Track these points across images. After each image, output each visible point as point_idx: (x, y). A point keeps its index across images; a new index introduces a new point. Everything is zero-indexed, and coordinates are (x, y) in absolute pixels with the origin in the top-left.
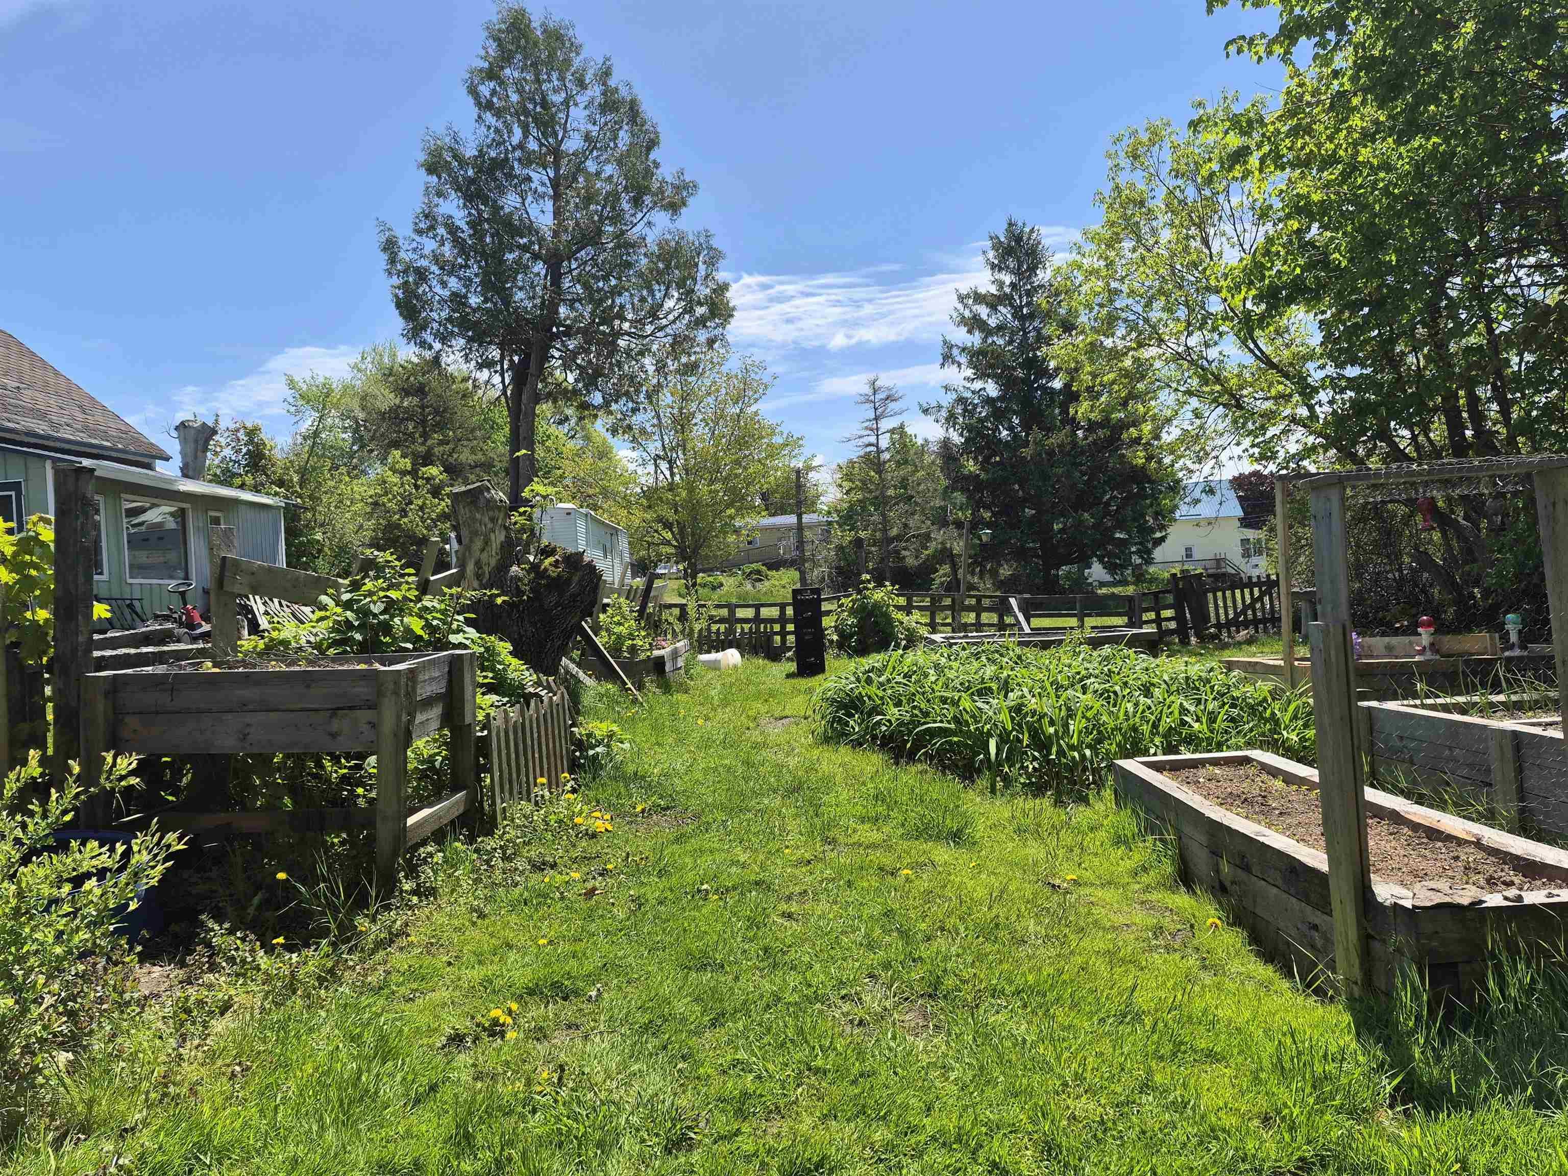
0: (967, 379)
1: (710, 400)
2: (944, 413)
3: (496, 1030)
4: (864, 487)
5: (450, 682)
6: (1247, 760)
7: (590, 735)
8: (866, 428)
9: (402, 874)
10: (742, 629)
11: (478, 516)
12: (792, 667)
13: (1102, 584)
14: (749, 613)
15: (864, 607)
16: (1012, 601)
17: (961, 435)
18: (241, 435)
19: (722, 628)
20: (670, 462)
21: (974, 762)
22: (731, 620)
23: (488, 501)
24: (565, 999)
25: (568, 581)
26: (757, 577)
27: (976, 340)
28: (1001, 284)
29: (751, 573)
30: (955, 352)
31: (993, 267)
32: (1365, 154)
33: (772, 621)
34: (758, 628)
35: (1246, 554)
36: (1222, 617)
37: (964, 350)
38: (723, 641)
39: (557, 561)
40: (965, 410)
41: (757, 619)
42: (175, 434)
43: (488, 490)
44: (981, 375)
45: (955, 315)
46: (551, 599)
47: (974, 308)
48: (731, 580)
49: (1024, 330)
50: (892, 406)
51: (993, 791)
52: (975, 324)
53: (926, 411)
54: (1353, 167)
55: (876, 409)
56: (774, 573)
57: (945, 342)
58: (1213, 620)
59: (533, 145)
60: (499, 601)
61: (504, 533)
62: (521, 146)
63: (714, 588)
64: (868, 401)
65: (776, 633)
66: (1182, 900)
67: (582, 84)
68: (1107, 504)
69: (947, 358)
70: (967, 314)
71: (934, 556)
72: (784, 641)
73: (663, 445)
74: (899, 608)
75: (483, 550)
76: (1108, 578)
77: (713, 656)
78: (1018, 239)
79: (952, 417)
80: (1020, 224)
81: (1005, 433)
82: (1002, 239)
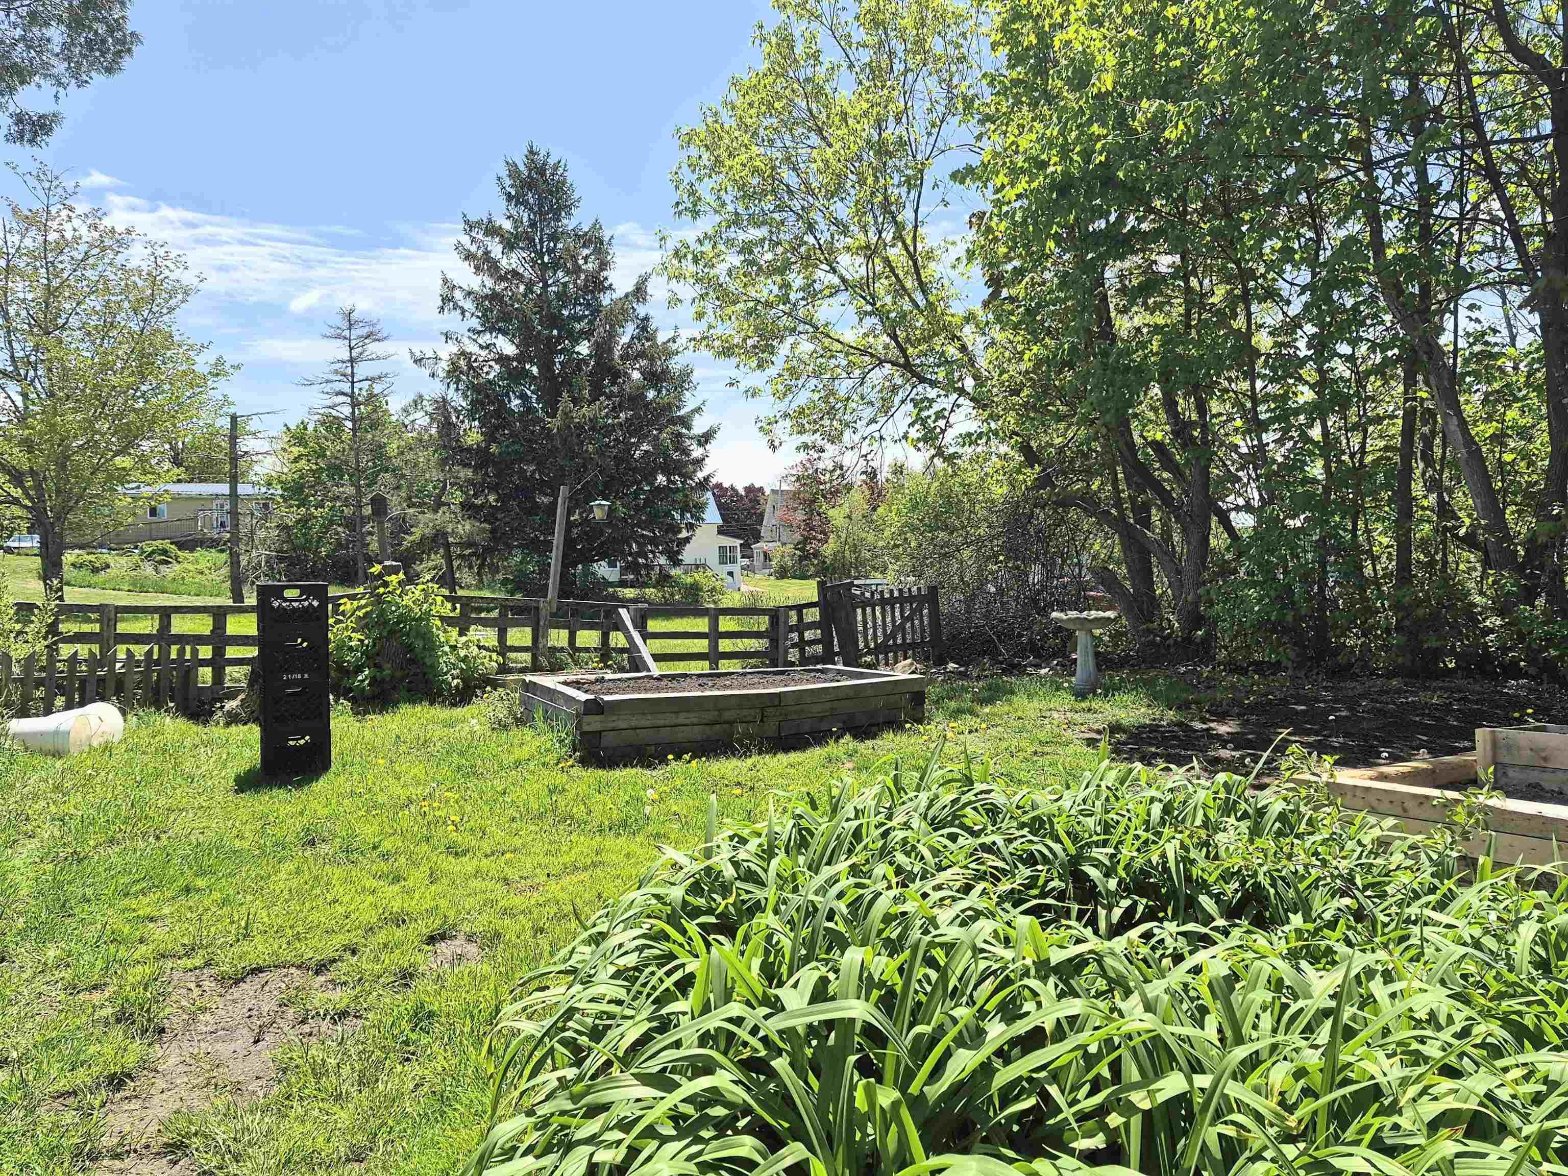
0: (473, 330)
2: (444, 365)
8: (336, 372)
10: (131, 654)
14: (147, 625)
17: (466, 397)
22: (105, 638)
26: (163, 558)
27: (485, 283)
28: (517, 222)
29: (153, 552)
30: (458, 295)
31: (509, 197)
33: (199, 640)
34: (166, 653)
37: (469, 293)
40: (470, 367)
41: (164, 637)
44: (490, 327)
45: (460, 248)
47: (484, 243)
48: (123, 560)
49: (544, 281)
50: (373, 348)
52: (484, 263)
53: (418, 361)
55: (351, 348)
56: (186, 554)
57: (445, 281)
63: (95, 570)
64: (341, 336)
69: (448, 302)
70: (474, 248)
72: (218, 676)
78: (542, 171)
79: (454, 373)
80: (543, 153)
81: (515, 403)
82: (522, 167)
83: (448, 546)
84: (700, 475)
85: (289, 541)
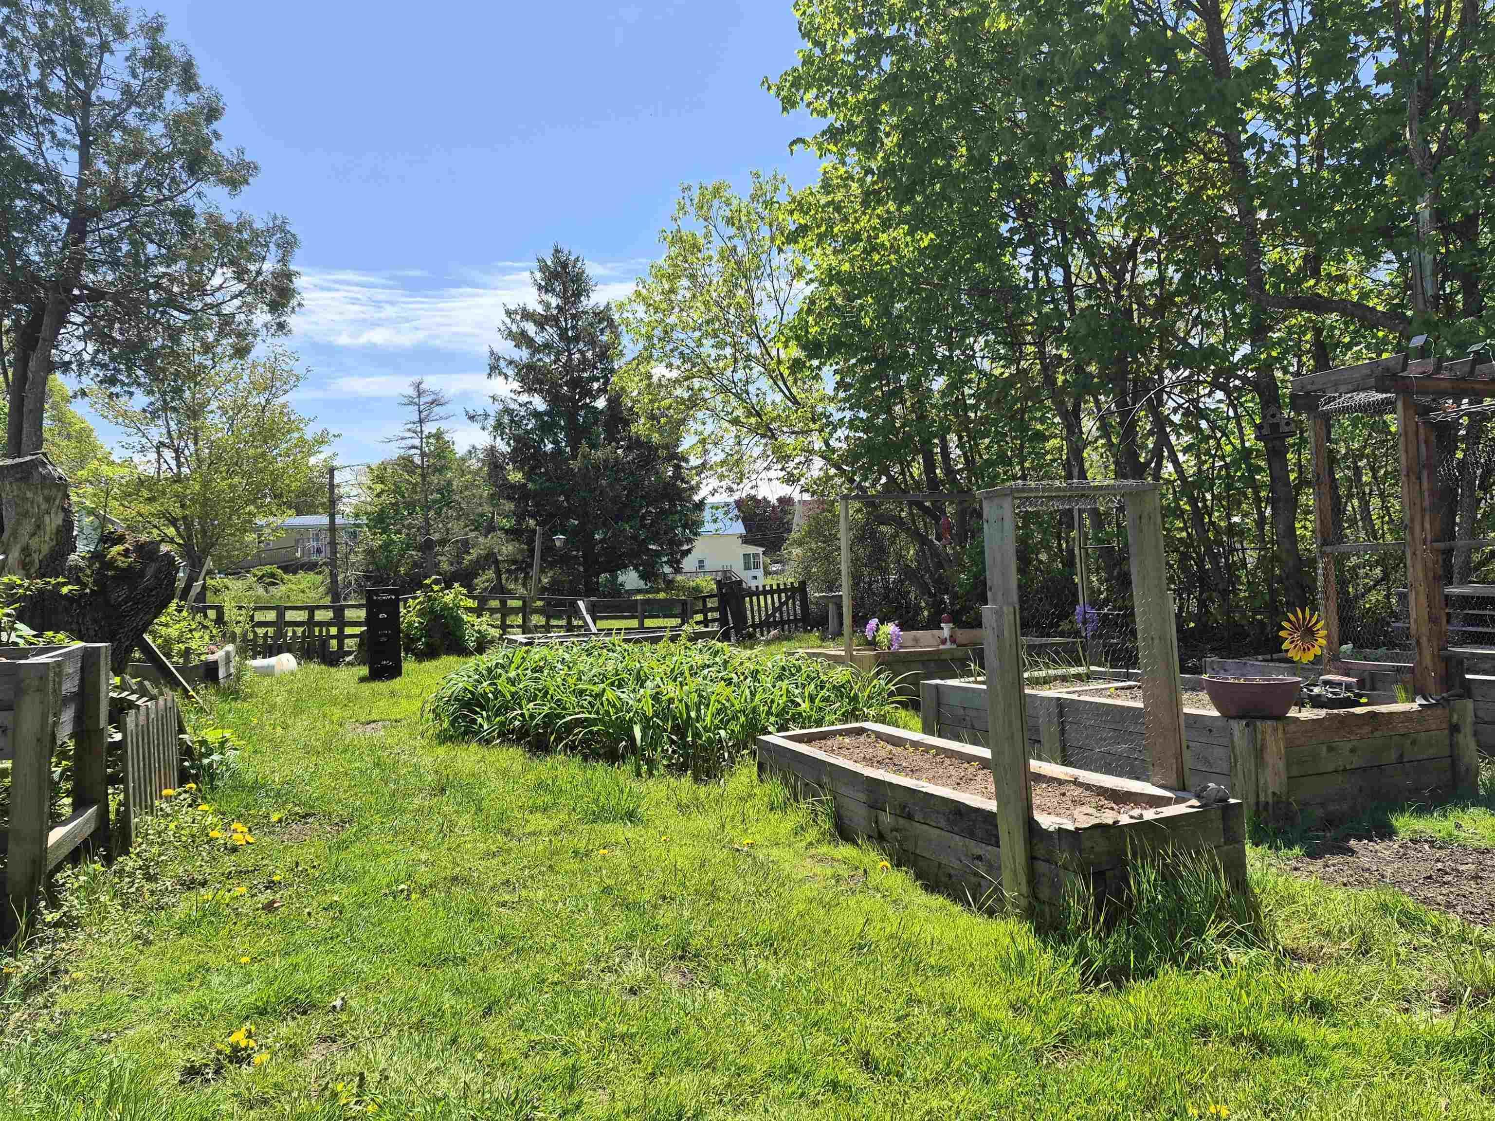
0: (514, 391)
1: (228, 387)
2: (492, 421)
3: (239, 1056)
4: (397, 490)
5: (82, 680)
6: (860, 731)
7: (203, 742)
8: (410, 430)
9: (43, 903)
10: (294, 632)
11: (29, 495)
12: (364, 671)
13: (639, 591)
14: (302, 616)
15: (432, 611)
16: (581, 604)
17: (509, 444)
19: (271, 631)
20: (176, 451)
21: (617, 749)
22: (280, 624)
23: (44, 477)
24: (305, 1013)
25: (142, 574)
26: (270, 581)
27: (523, 355)
28: (548, 306)
29: (263, 576)
30: (502, 364)
31: (540, 288)
32: (883, 238)
33: (328, 624)
34: (312, 632)
35: (747, 568)
36: (757, 619)
37: (511, 362)
38: (270, 646)
39: (127, 550)
40: (512, 421)
41: (311, 623)
43: (44, 465)
44: (529, 389)
45: (503, 328)
46: (120, 594)
47: (522, 325)
48: (239, 583)
49: (569, 351)
50: (436, 409)
51: (639, 774)
52: (522, 339)
53: (472, 418)
54: (873, 248)
55: (420, 412)
56: (290, 576)
57: (492, 353)
58: (750, 622)
59: (55, 85)
60: (65, 590)
61: (61, 516)
62: (41, 85)
64: (412, 403)
65: (333, 637)
66: (846, 851)
67: (120, 33)
68: (643, 517)
69: (494, 369)
70: (514, 328)
71: (477, 561)
72: (341, 645)
73: (169, 432)
74: (469, 610)
75: (33, 535)
76: (641, 584)
77: (260, 662)
78: (565, 265)
79: (499, 427)
80: (566, 252)
81: (550, 447)
82: (549, 263)
83: (497, 562)
84: (696, 498)
85: (374, 563)
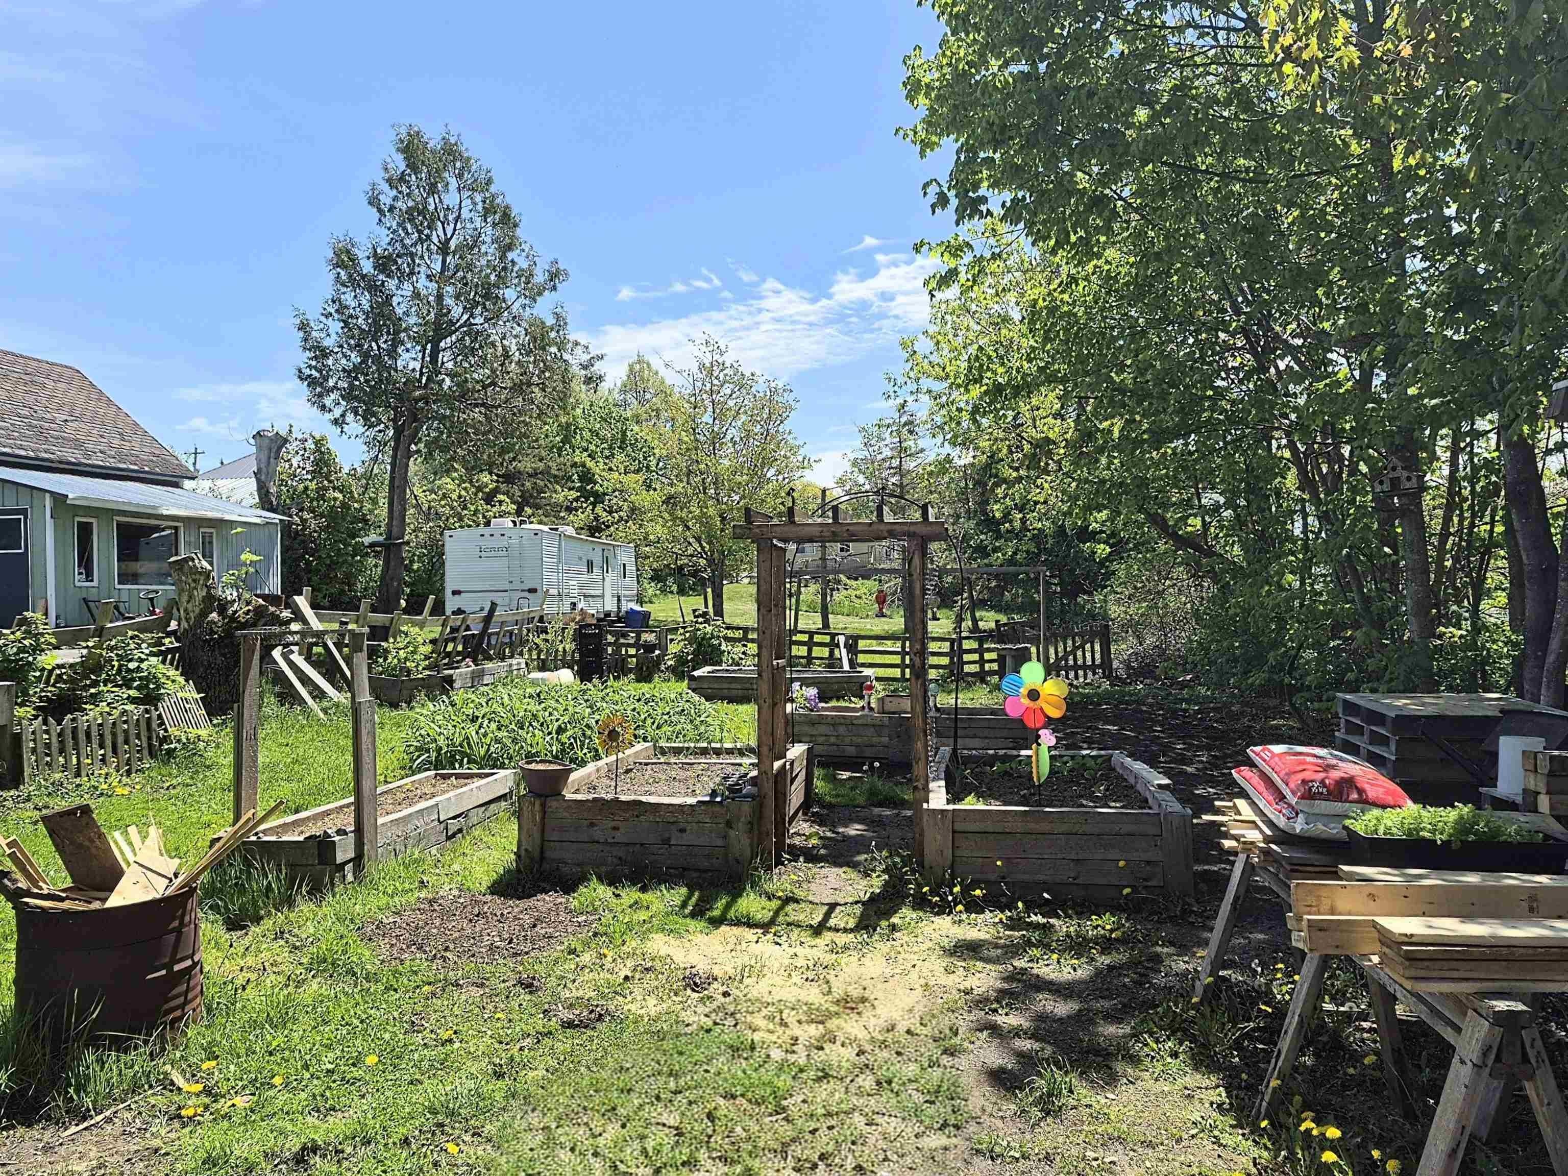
18: (310, 445)
39: (249, 610)
42: (252, 441)
61: (205, 590)
75: (188, 602)
